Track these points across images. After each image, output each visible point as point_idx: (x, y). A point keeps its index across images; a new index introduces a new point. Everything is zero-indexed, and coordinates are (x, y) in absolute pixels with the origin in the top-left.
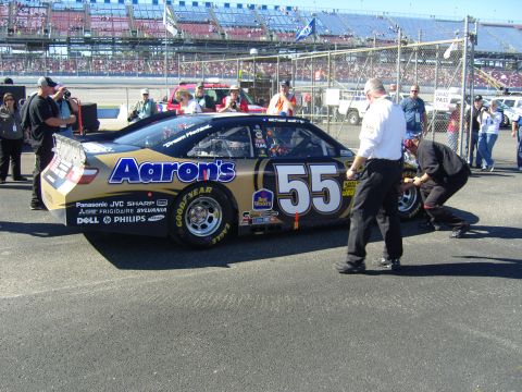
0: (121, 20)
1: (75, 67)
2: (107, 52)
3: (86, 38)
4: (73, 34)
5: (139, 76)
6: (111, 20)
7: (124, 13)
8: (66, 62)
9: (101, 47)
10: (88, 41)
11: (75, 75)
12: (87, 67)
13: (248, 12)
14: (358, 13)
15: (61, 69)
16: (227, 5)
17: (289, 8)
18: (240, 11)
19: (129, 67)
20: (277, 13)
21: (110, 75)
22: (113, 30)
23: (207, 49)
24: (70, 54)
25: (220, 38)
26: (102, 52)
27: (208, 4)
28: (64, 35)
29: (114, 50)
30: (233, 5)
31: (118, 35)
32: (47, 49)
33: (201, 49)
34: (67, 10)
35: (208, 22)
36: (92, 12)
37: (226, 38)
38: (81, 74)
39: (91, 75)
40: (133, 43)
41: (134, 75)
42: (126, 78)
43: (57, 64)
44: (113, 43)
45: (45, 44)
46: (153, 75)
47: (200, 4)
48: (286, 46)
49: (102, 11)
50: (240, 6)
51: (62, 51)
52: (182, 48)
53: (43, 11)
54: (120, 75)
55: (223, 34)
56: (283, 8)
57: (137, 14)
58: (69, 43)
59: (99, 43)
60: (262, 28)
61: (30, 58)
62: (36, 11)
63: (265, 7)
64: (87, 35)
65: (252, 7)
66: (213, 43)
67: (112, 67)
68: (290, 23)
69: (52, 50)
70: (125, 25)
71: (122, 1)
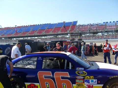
1: (103, 37)
4: (103, 30)
7: (114, 24)
8: (101, 37)
9: (109, 33)
10: (106, 32)
11: (103, 39)
12: (106, 37)
21: (111, 39)
22: (112, 29)
24: (102, 35)
26: (109, 34)
29: (112, 33)
34: (102, 25)
36: (107, 25)
40: (117, 31)
41: (117, 38)
43: (99, 37)
44: (112, 31)
45: (97, 33)
49: (110, 25)
51: (100, 34)
53: (96, 26)
54: (114, 39)
58: (102, 32)
61: (93, 36)
64: (106, 30)
67: (112, 37)
70: (115, 27)
71: (114, 22)
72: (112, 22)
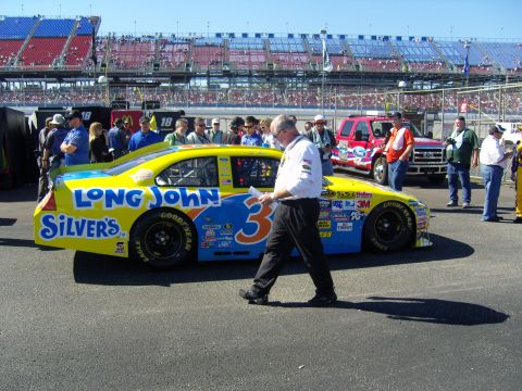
0: (258, 54)
1: (214, 98)
2: (244, 84)
3: (224, 71)
4: (213, 68)
5: (276, 107)
6: (249, 54)
7: (260, 46)
8: (205, 95)
9: (238, 79)
11: (214, 105)
12: (225, 99)
13: (382, 44)
14: (498, 41)
15: (202, 100)
16: (361, 37)
17: (424, 39)
18: (375, 43)
19: (266, 99)
20: (412, 44)
21: (248, 106)
22: (250, 63)
23: (342, 81)
24: (209, 86)
25: (355, 69)
26: (239, 85)
27: (342, 37)
28: (204, 69)
29: (251, 83)
30: (368, 37)
31: (255, 67)
32: (188, 81)
33: (335, 81)
34: (207, 45)
35: (342, 55)
36: (231, 46)
37: (361, 69)
38: (220, 105)
39: (230, 106)
40: (269, 75)
41: (270, 106)
42: (263, 109)
43: (197, 96)
44: (250, 76)
45: (187, 77)
46: (288, 107)
47: (334, 37)
48: (422, 77)
49: (240, 46)
50: (374, 38)
51: (203, 83)
52: (316, 80)
53: (186, 47)
54: (257, 106)
55: (357, 66)
56: (418, 39)
57: (273, 48)
58: (208, 76)
59: (237, 76)
60: (397, 59)
61: (173, 90)
62: (179, 47)
63: (399, 38)
64: (226, 68)
65: (386, 38)
66: (347, 75)
67: (248, 98)
68: (425, 53)
69: (192, 83)
70: (262, 59)
71: (258, 35)
72: (252, 35)
